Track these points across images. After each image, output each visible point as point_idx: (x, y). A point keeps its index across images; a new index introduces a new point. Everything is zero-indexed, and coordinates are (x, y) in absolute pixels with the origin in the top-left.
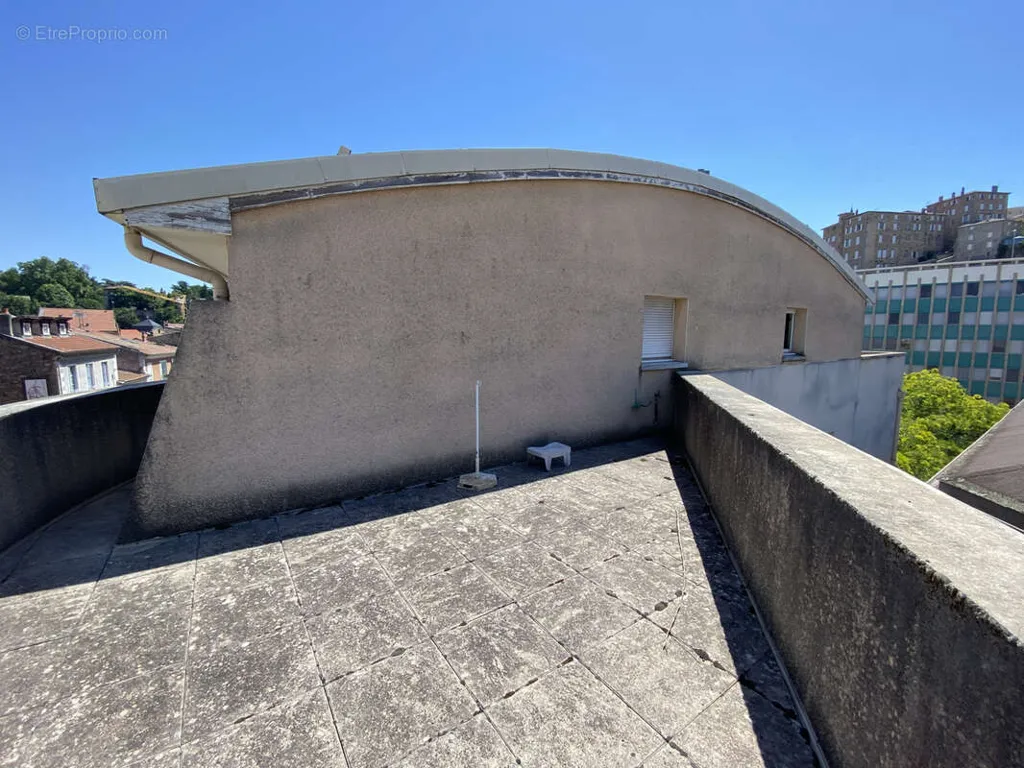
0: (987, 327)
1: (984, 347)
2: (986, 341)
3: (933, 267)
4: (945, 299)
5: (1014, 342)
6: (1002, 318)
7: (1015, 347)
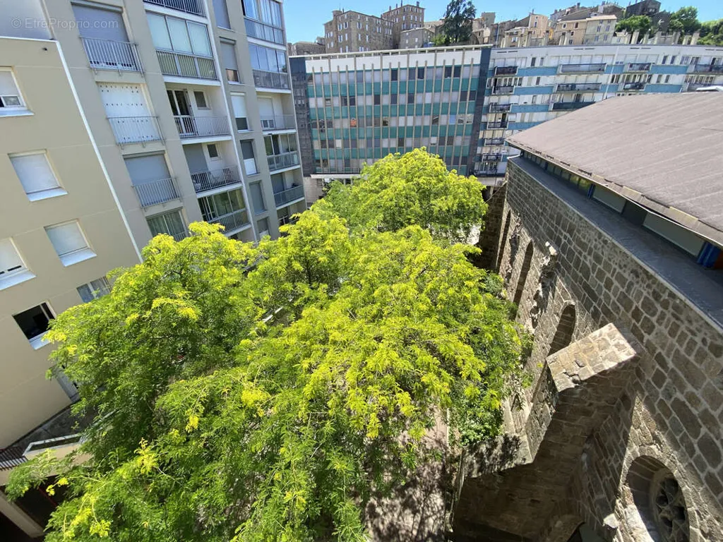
0: (428, 106)
1: (427, 121)
2: (429, 116)
3: (397, 53)
4: (406, 82)
5: (443, 116)
6: (437, 98)
7: (444, 120)
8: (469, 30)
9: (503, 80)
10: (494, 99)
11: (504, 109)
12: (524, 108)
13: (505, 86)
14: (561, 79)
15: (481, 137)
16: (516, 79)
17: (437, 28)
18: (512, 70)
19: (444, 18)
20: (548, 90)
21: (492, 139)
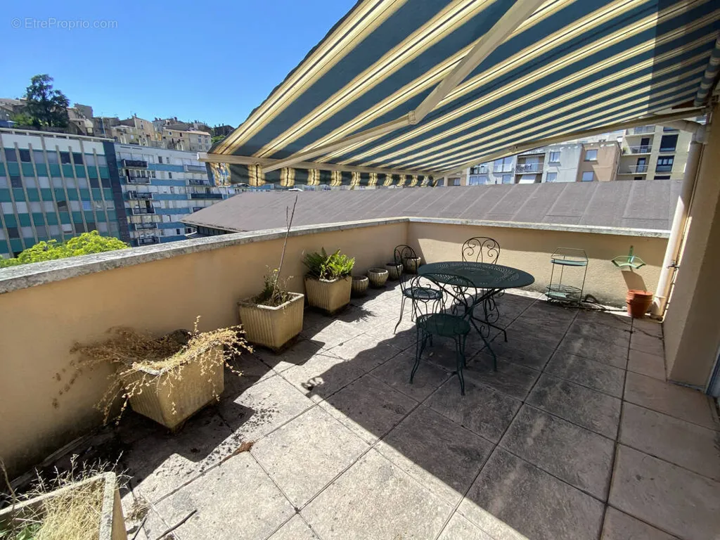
0: (48, 190)
1: (51, 207)
2: (51, 202)
5: (72, 202)
6: (58, 182)
7: (74, 206)
8: (64, 117)
9: (135, 172)
10: (131, 188)
11: (147, 197)
12: (165, 197)
13: (139, 177)
14: (190, 176)
15: (129, 221)
16: (148, 172)
17: (15, 107)
18: (142, 164)
19: (25, 99)
20: (181, 183)
21: (141, 224)
